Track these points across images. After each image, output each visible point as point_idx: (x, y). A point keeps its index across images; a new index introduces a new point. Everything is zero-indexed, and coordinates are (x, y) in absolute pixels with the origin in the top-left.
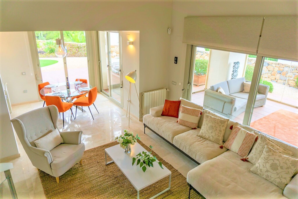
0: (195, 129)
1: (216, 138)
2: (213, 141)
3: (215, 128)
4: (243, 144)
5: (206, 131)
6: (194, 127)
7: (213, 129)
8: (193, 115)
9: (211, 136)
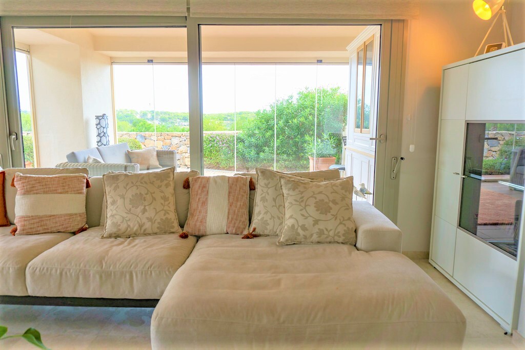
0: (82, 230)
1: (162, 219)
2: (156, 230)
3: (148, 197)
4: (231, 205)
5: (125, 215)
6: (80, 226)
7: (145, 200)
8: (67, 192)
9: (144, 220)
